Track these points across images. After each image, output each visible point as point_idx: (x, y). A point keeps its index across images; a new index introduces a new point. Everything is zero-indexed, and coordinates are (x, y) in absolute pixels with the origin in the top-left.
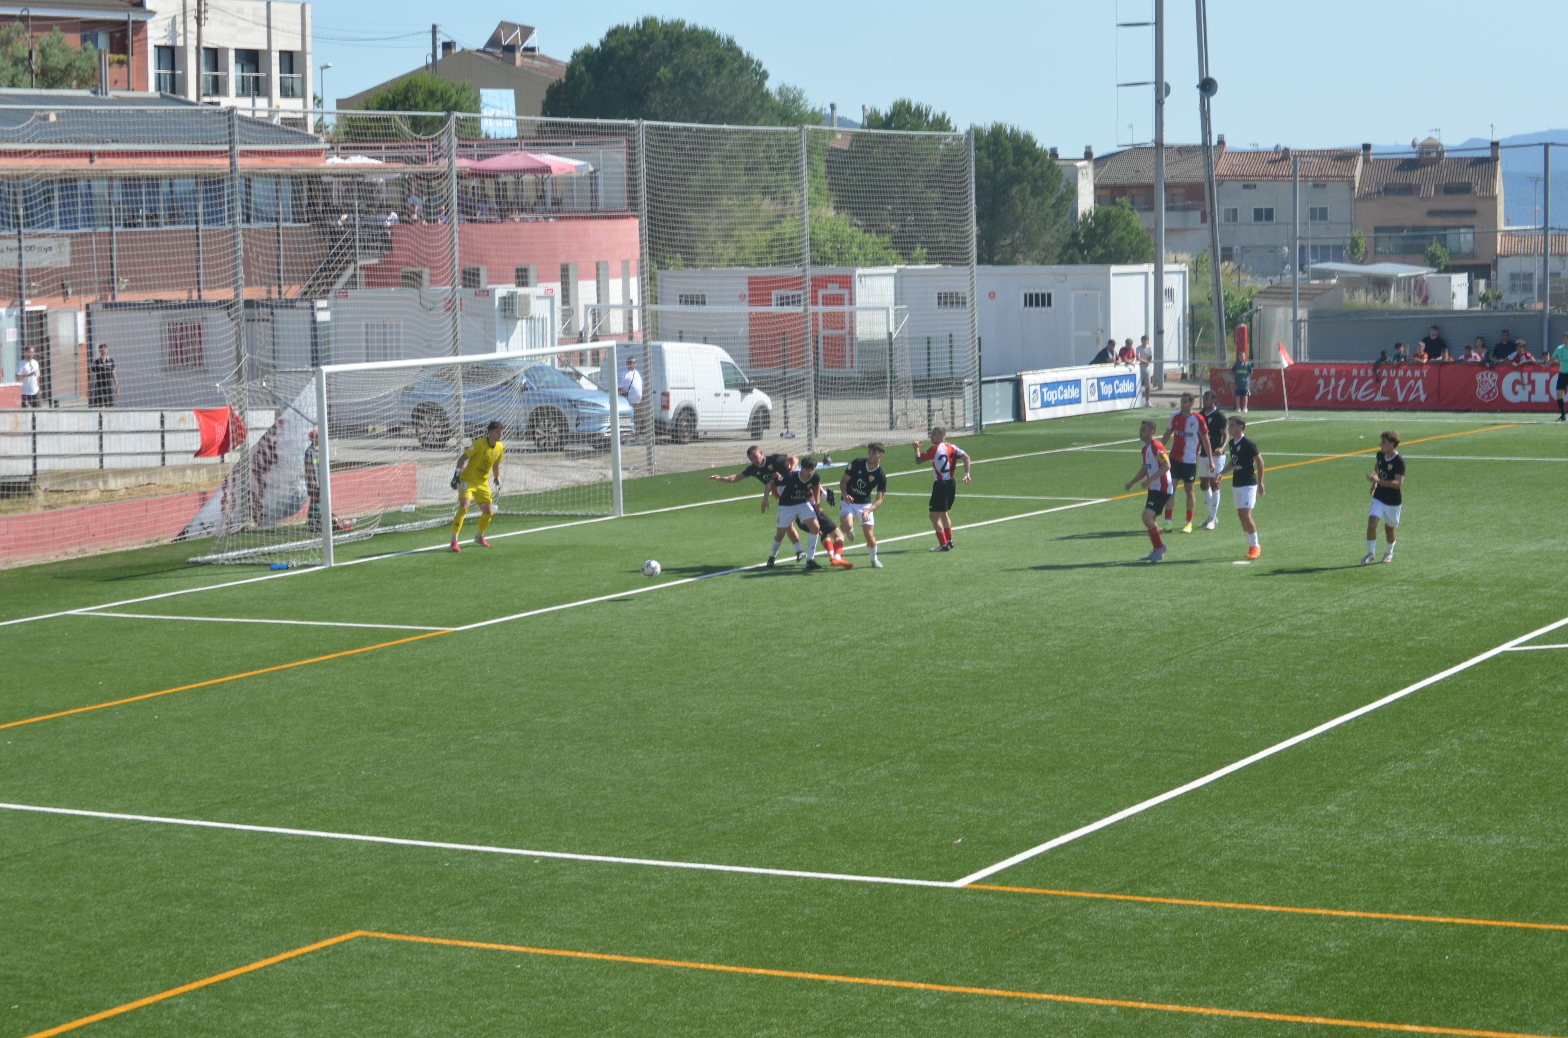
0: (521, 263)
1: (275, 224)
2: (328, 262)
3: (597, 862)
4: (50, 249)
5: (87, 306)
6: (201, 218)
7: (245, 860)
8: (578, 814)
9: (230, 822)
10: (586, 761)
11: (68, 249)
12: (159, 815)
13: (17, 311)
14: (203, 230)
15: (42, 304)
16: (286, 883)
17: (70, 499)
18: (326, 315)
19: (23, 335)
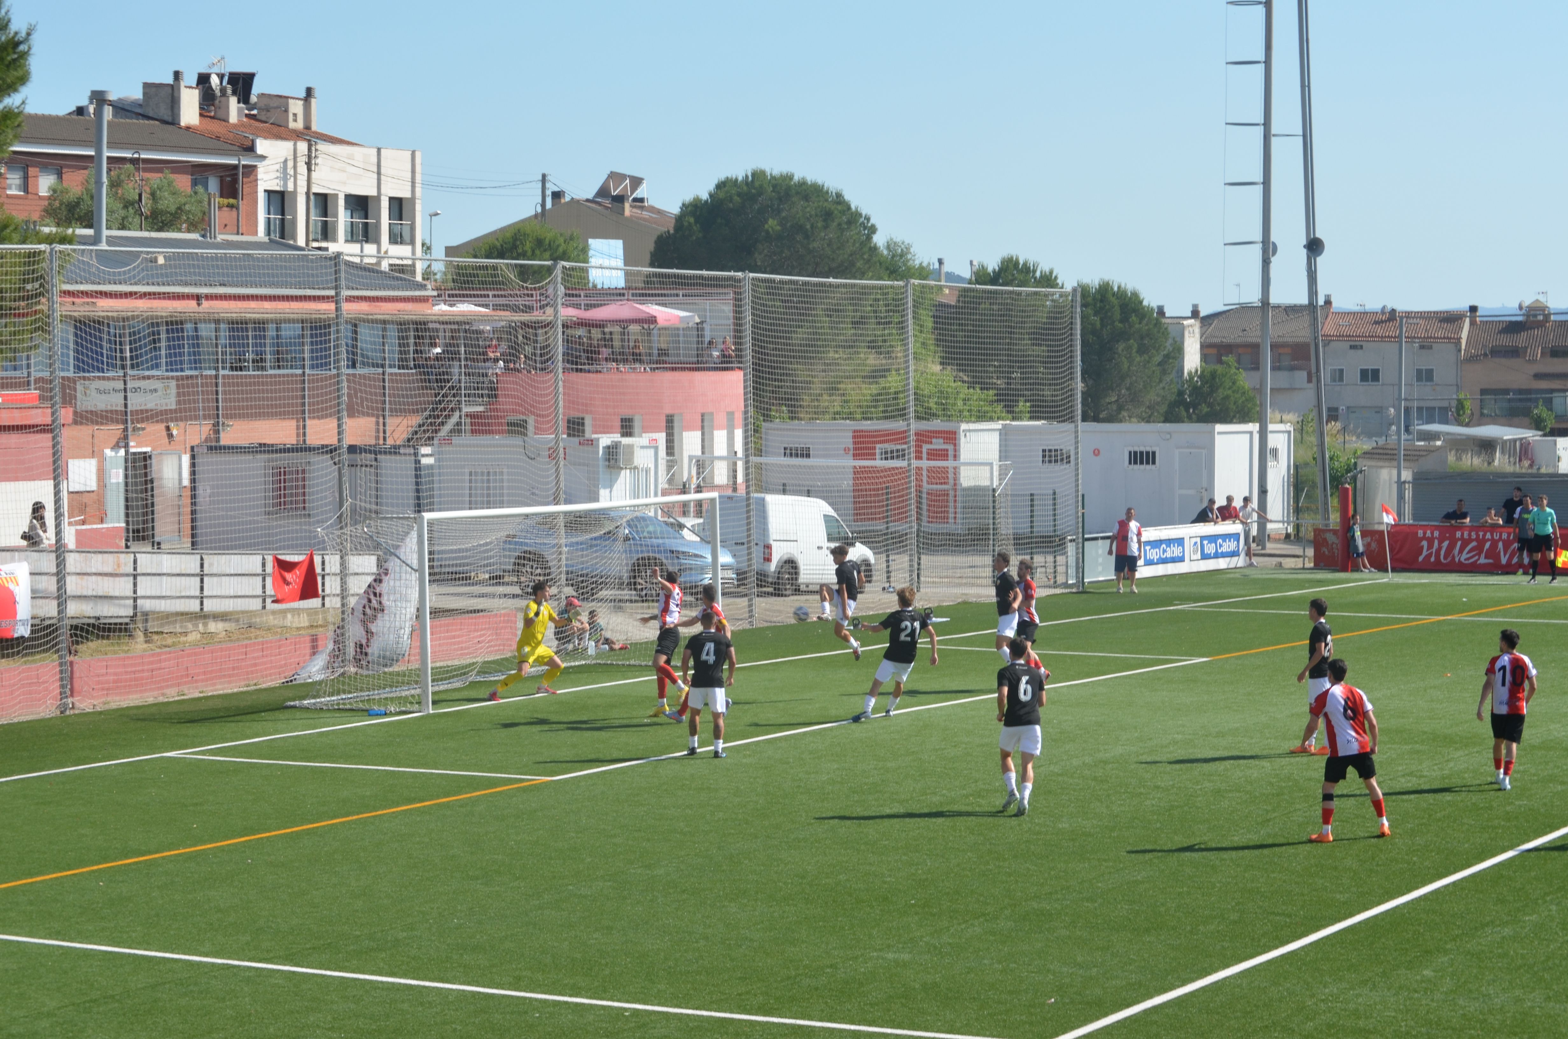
0: (626, 413)
1: (380, 370)
2: (433, 410)
3: (688, 1015)
4: (156, 390)
5: (192, 448)
6: (307, 363)
7: (335, 1007)
8: (670, 967)
9: (320, 969)
10: (680, 913)
11: (173, 391)
12: (249, 960)
13: (122, 452)
14: (309, 375)
15: (147, 446)
16: (375, 1030)
17: (169, 641)
18: (430, 461)
19: (126, 476)
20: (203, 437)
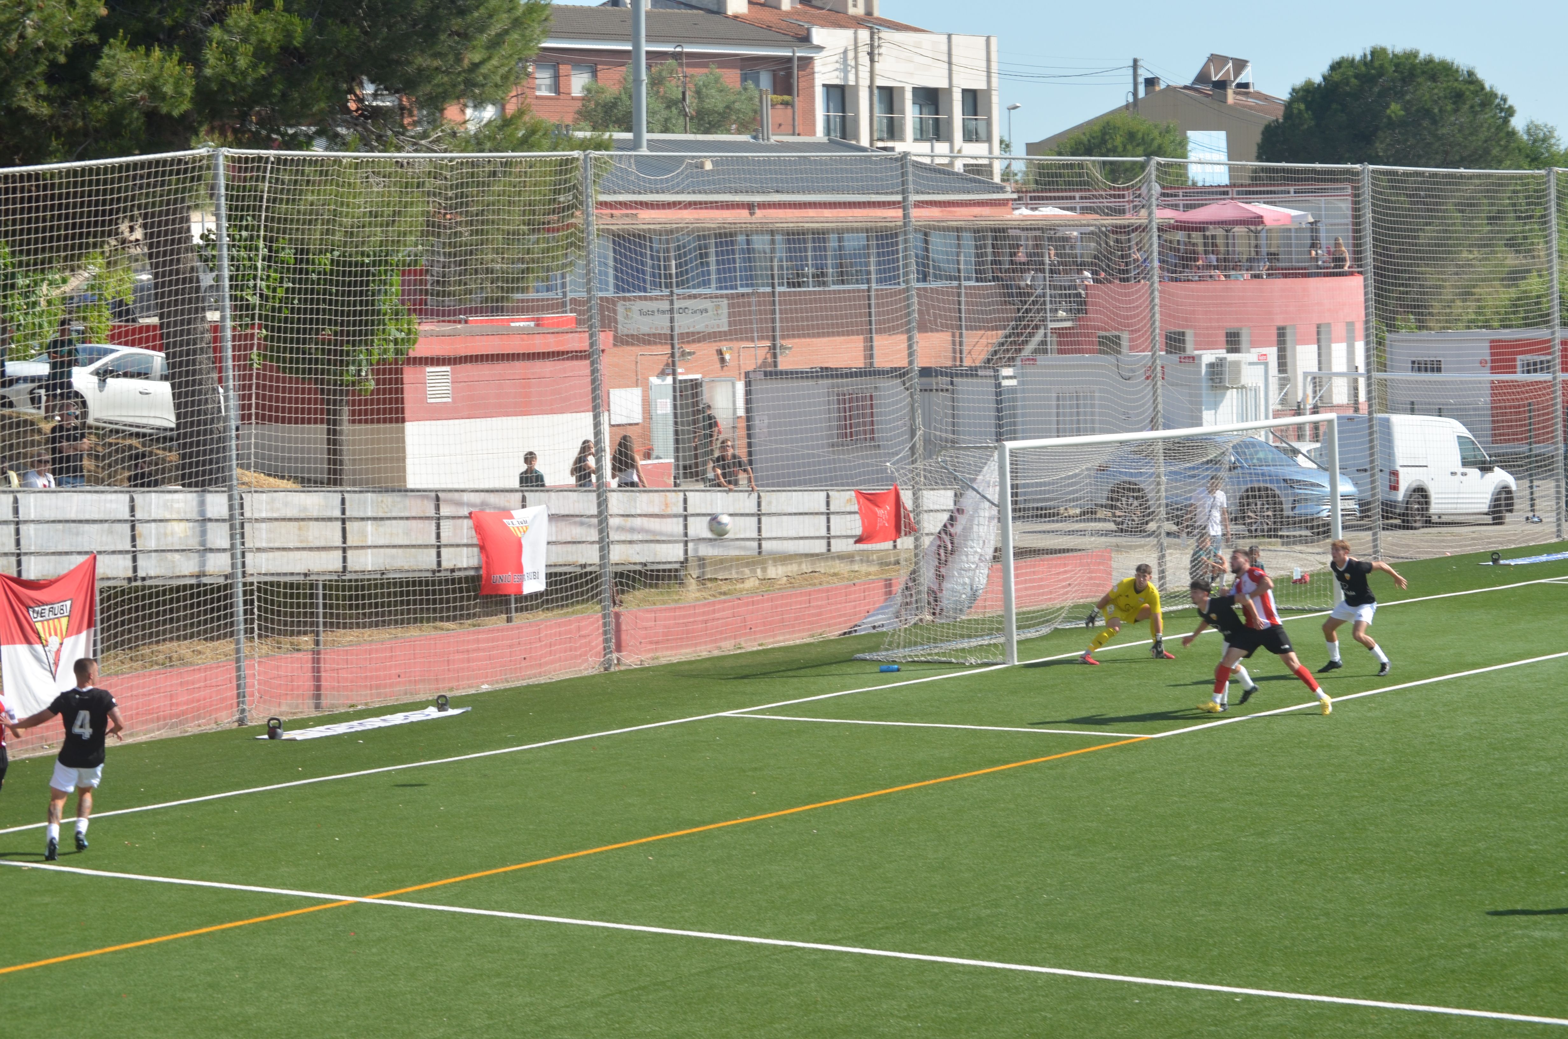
0: (1232, 326)
1: (955, 283)
2: (1014, 328)
3: (1307, 1001)
4: (706, 311)
5: (747, 374)
6: (873, 276)
7: (911, 992)
8: (1286, 947)
9: (894, 951)
10: (1297, 886)
11: (725, 311)
12: (815, 942)
13: (669, 380)
14: (877, 290)
15: (697, 372)
16: (955, 1019)
17: (725, 588)
18: (1013, 382)
19: (675, 407)
20: (760, 362)
